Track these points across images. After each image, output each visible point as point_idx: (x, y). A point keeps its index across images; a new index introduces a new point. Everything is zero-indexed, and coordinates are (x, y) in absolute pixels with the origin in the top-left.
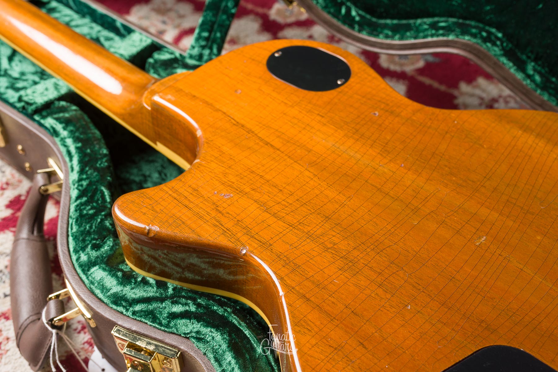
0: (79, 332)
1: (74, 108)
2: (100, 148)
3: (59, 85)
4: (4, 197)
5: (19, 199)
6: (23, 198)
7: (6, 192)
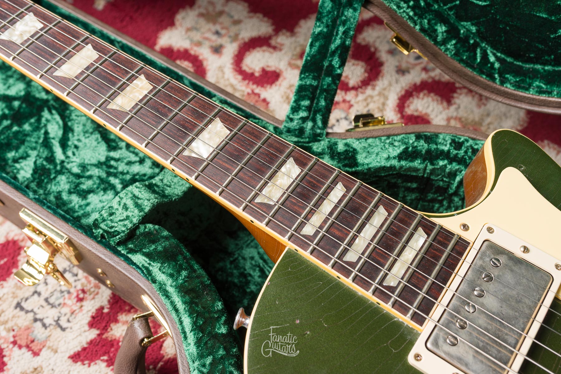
1: (165, 233)
2: (214, 301)
3: (138, 198)
4: (84, 312)
5: (102, 313)
6: (106, 311)
7: (84, 303)
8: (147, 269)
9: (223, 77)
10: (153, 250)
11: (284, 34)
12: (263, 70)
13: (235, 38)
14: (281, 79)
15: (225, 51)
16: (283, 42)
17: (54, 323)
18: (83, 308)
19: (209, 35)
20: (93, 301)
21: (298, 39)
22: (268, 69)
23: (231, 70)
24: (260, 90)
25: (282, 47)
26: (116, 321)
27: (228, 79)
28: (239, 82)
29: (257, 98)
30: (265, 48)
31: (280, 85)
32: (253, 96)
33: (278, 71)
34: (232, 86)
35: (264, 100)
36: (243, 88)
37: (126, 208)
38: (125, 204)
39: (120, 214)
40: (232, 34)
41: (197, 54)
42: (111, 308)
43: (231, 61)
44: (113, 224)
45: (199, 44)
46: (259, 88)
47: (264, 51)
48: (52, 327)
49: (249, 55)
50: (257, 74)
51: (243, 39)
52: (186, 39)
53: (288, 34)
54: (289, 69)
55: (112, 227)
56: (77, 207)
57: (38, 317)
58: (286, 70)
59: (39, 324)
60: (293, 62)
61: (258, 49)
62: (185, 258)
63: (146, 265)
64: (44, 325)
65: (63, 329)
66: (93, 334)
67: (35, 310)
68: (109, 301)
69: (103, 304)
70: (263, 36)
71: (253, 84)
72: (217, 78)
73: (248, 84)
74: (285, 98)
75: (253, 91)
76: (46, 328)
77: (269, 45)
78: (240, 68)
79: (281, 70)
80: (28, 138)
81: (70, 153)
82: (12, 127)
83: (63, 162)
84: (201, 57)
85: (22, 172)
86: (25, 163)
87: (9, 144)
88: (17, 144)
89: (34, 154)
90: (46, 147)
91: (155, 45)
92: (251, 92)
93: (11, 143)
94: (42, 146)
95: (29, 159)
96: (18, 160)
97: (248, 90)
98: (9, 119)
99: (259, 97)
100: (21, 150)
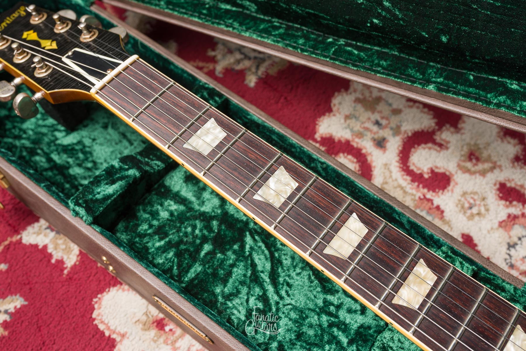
9: (391, 177)
11: (448, 130)
12: (432, 171)
13: (397, 131)
14: (452, 184)
15: (388, 145)
16: (448, 139)
19: (369, 125)
21: (464, 137)
22: (436, 170)
23: (398, 169)
24: (432, 196)
25: (449, 145)
27: (396, 180)
28: (409, 184)
29: (430, 204)
30: (430, 145)
31: (452, 191)
32: (426, 202)
33: (447, 173)
34: (402, 188)
35: (438, 208)
36: (414, 192)
40: (393, 125)
41: (359, 146)
43: (397, 158)
45: (360, 135)
46: (431, 192)
47: (430, 148)
49: (415, 152)
50: (426, 176)
51: (405, 132)
52: (346, 128)
53: (452, 129)
54: (459, 172)
58: (456, 173)
60: (463, 164)
61: (423, 145)
70: (425, 130)
71: (424, 187)
72: (385, 178)
73: (418, 186)
74: (459, 206)
75: (424, 196)
77: (434, 142)
78: (408, 167)
79: (450, 173)
80: (235, 269)
81: (283, 293)
82: (216, 254)
83: (277, 303)
84: (364, 151)
85: (235, 312)
86: (236, 301)
87: (215, 275)
88: (224, 275)
89: (244, 290)
90: (256, 282)
91: (315, 133)
92: (422, 197)
93: (218, 273)
94: (251, 281)
95: (240, 296)
96: (229, 297)
97: (419, 195)
98: (210, 242)
99: (432, 204)
100: (230, 285)
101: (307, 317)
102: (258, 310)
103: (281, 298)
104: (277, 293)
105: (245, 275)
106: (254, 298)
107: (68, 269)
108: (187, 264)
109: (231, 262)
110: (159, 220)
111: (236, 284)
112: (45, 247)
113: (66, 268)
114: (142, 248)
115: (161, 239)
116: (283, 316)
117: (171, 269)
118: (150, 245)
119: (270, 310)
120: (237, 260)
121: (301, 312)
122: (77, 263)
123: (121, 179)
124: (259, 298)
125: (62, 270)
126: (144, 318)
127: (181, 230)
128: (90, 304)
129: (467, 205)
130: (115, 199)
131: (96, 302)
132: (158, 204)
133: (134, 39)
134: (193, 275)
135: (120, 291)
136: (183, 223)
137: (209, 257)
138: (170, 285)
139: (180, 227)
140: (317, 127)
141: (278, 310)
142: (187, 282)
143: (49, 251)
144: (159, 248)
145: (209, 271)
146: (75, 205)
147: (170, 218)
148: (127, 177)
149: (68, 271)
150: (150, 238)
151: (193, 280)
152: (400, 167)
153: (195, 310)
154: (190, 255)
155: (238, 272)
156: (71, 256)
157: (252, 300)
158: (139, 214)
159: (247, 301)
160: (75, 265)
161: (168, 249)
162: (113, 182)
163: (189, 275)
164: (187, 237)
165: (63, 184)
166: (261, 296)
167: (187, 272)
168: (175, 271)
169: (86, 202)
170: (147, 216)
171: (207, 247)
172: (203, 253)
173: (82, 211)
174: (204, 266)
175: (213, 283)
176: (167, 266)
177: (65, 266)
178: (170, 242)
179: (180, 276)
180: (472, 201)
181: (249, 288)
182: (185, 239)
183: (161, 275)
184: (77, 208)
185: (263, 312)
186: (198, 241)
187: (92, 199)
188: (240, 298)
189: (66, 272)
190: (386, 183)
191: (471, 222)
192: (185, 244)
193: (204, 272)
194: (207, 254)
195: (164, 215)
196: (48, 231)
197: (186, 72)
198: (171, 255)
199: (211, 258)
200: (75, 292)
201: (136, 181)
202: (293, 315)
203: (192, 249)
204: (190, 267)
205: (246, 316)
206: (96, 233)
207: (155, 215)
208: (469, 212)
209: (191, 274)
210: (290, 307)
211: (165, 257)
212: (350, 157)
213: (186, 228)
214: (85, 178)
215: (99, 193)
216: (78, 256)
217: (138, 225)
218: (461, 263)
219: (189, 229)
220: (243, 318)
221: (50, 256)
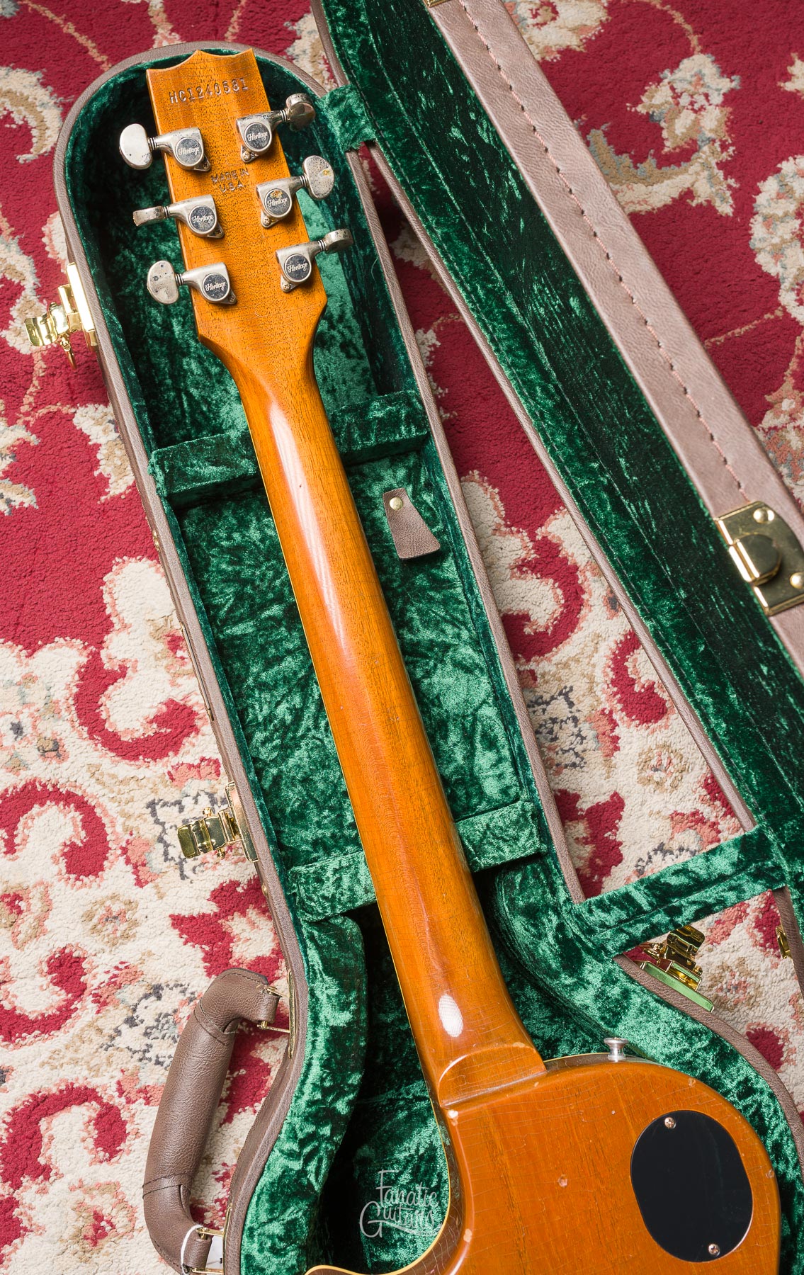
0: (218, 1180)
1: (360, 947)
2: (354, 1070)
3: (358, 881)
4: (216, 873)
5: (235, 890)
6: (239, 890)
7: (223, 862)
8: (315, 973)
9: (591, 656)
10: (334, 960)
12: (651, 687)
14: (661, 723)
17: (178, 860)
18: (218, 867)
20: (233, 867)
22: (657, 691)
23: (609, 653)
24: (622, 719)
26: (243, 913)
27: (594, 666)
28: (605, 682)
29: (609, 728)
31: (653, 732)
32: (605, 721)
33: (668, 705)
34: (592, 681)
35: (616, 739)
36: (603, 697)
37: (338, 883)
38: (340, 879)
39: (328, 889)
41: (585, 585)
42: (247, 892)
43: (619, 639)
44: (314, 896)
46: (624, 714)
48: (172, 863)
50: (637, 688)
55: (310, 899)
56: (288, 810)
57: (166, 838)
59: (160, 847)
62: (358, 998)
63: (316, 968)
64: (166, 854)
65: (183, 877)
66: (211, 908)
67: (167, 826)
68: (249, 881)
69: (241, 880)
71: (619, 702)
72: (582, 653)
73: (615, 694)
74: (644, 757)
75: (611, 712)
76: (166, 860)
78: (624, 660)
79: (671, 707)
80: (289, 659)
81: (323, 724)
82: (280, 624)
83: (308, 730)
84: (585, 597)
85: (257, 707)
86: (266, 695)
87: (263, 648)
88: (273, 657)
89: (282, 690)
90: (302, 691)
91: (541, 526)
92: (607, 712)
93: (267, 649)
94: (298, 685)
95: (275, 693)
96: (262, 686)
97: (607, 706)
98: (283, 606)
99: (612, 730)
100: (271, 672)
101: (329, 767)
102: (283, 721)
103: (316, 727)
104: (316, 719)
105: (295, 673)
106: (287, 705)
107: (108, 497)
108: (242, 614)
109: (291, 646)
110: (244, 536)
111: (279, 677)
112: (97, 447)
113: (107, 494)
114: (203, 559)
115: (231, 563)
116: (304, 747)
117: (219, 607)
118: (214, 561)
119: (296, 730)
120: (299, 648)
121: (327, 757)
122: (123, 497)
123: (228, 464)
124: (293, 710)
125: (100, 493)
126: (161, 622)
127: (260, 567)
128: (110, 561)
129: (654, 762)
130: (206, 485)
131: (118, 564)
132: (256, 515)
133: (373, 249)
134: (239, 633)
135: (153, 569)
136: (269, 560)
137: (271, 623)
138: (205, 631)
139: (262, 563)
140: (552, 517)
141: (303, 737)
142: (228, 635)
143: (99, 456)
144: (221, 572)
145: (261, 640)
146: (157, 463)
147: (258, 543)
148: (237, 466)
149: (106, 499)
150: (219, 552)
151: (234, 637)
152: (614, 653)
153: (213, 677)
154: (251, 606)
155: (289, 663)
156: (120, 482)
157: (283, 706)
158: (226, 513)
159: (278, 704)
160: (119, 497)
161: (232, 581)
162: (216, 464)
163: (235, 629)
164: (262, 580)
165: (164, 375)
166: (296, 709)
167: (235, 624)
168: (222, 613)
169: (172, 467)
170: (234, 522)
171: (276, 610)
172: (267, 613)
173: (161, 478)
174: (259, 630)
175: (256, 656)
176: (217, 601)
177: (107, 490)
178: (239, 573)
179: (225, 622)
180: (665, 762)
181: (290, 691)
182: (257, 583)
183: (202, 613)
184: (157, 470)
185: (285, 728)
186: (271, 595)
187: (179, 469)
188: (272, 695)
189: (103, 498)
190: (578, 661)
191: (639, 786)
192: (254, 588)
193: (254, 637)
194: (271, 618)
195: (254, 534)
196: (112, 426)
197: (405, 354)
198: (230, 590)
199: (273, 627)
200: (101, 533)
201: (245, 477)
202: (315, 755)
203: (258, 600)
204: (241, 620)
205: (265, 719)
206: (161, 512)
207: (243, 525)
208: (650, 772)
209: (238, 630)
210: (319, 743)
211: (222, 588)
212: (559, 592)
213: (268, 568)
214: (196, 386)
215: (192, 466)
216: (129, 487)
217: (215, 526)
218: (531, 833)
219: (270, 574)
220: (260, 719)
221: (97, 463)
